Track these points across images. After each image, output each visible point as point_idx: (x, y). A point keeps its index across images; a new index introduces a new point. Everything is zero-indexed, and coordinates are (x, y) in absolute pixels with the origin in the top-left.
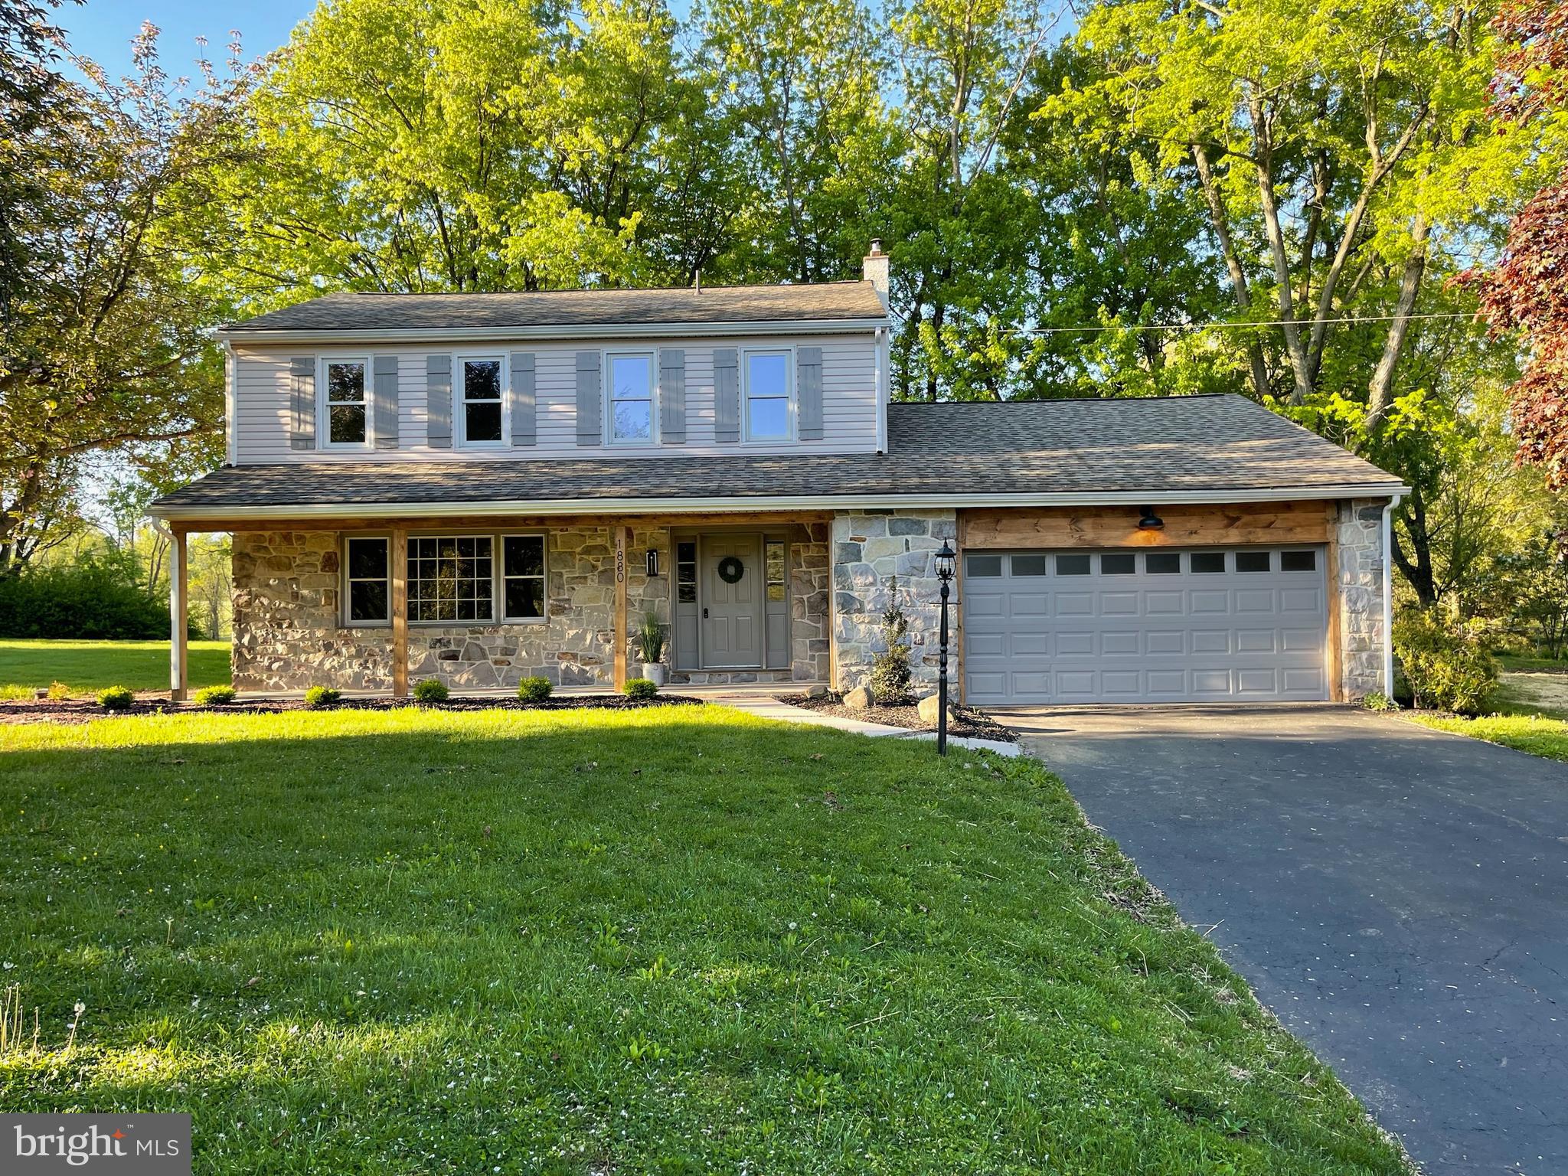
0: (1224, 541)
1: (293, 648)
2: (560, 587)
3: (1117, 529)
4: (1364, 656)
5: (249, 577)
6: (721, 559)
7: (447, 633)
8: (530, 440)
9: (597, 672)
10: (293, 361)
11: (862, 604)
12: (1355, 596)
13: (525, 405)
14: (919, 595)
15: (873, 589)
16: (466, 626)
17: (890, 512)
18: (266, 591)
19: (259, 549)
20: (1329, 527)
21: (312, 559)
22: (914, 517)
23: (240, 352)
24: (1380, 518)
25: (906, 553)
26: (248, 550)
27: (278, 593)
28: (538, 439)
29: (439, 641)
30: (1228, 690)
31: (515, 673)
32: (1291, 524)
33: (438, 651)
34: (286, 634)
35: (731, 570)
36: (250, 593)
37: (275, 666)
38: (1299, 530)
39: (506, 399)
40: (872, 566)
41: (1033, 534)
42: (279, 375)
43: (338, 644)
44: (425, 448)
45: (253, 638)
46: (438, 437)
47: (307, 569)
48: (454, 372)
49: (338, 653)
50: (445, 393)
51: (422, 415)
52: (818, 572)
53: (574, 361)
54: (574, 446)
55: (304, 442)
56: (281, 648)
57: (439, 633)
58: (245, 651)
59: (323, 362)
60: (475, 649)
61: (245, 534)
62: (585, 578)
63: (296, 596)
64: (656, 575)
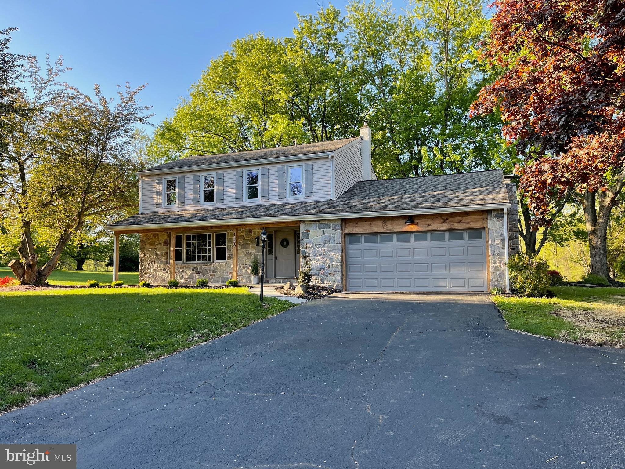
0: (441, 228)
1: (155, 270)
2: (230, 250)
3: (399, 225)
4: (498, 273)
5: (144, 248)
6: (282, 239)
7: (197, 265)
9: (240, 279)
10: (157, 180)
11: (309, 254)
12: (494, 249)
13: (220, 190)
14: (328, 250)
15: (313, 248)
16: (204, 263)
17: (318, 221)
18: (149, 253)
19: (147, 239)
20: (484, 221)
21: (161, 242)
22: (326, 222)
23: (144, 178)
24: (503, 217)
25: (323, 236)
26: (144, 240)
27: (152, 253)
29: (195, 268)
30: (446, 286)
31: (216, 279)
32: (468, 221)
33: (194, 272)
34: (153, 266)
35: (285, 243)
36: (144, 253)
37: (150, 276)
38: (472, 223)
39: (215, 188)
40: (312, 240)
41: (369, 227)
42: (153, 184)
43: (167, 269)
44: (192, 205)
45: (145, 267)
46: (196, 202)
47: (159, 245)
48: (200, 180)
49: (167, 272)
50: (198, 187)
51: (191, 195)
53: (235, 174)
54: (235, 202)
55: (160, 205)
56: (152, 270)
57: (194, 266)
58: (143, 271)
59: (165, 179)
60: (205, 271)
61: (143, 234)
62: (238, 246)
63: (156, 254)
64: (259, 245)
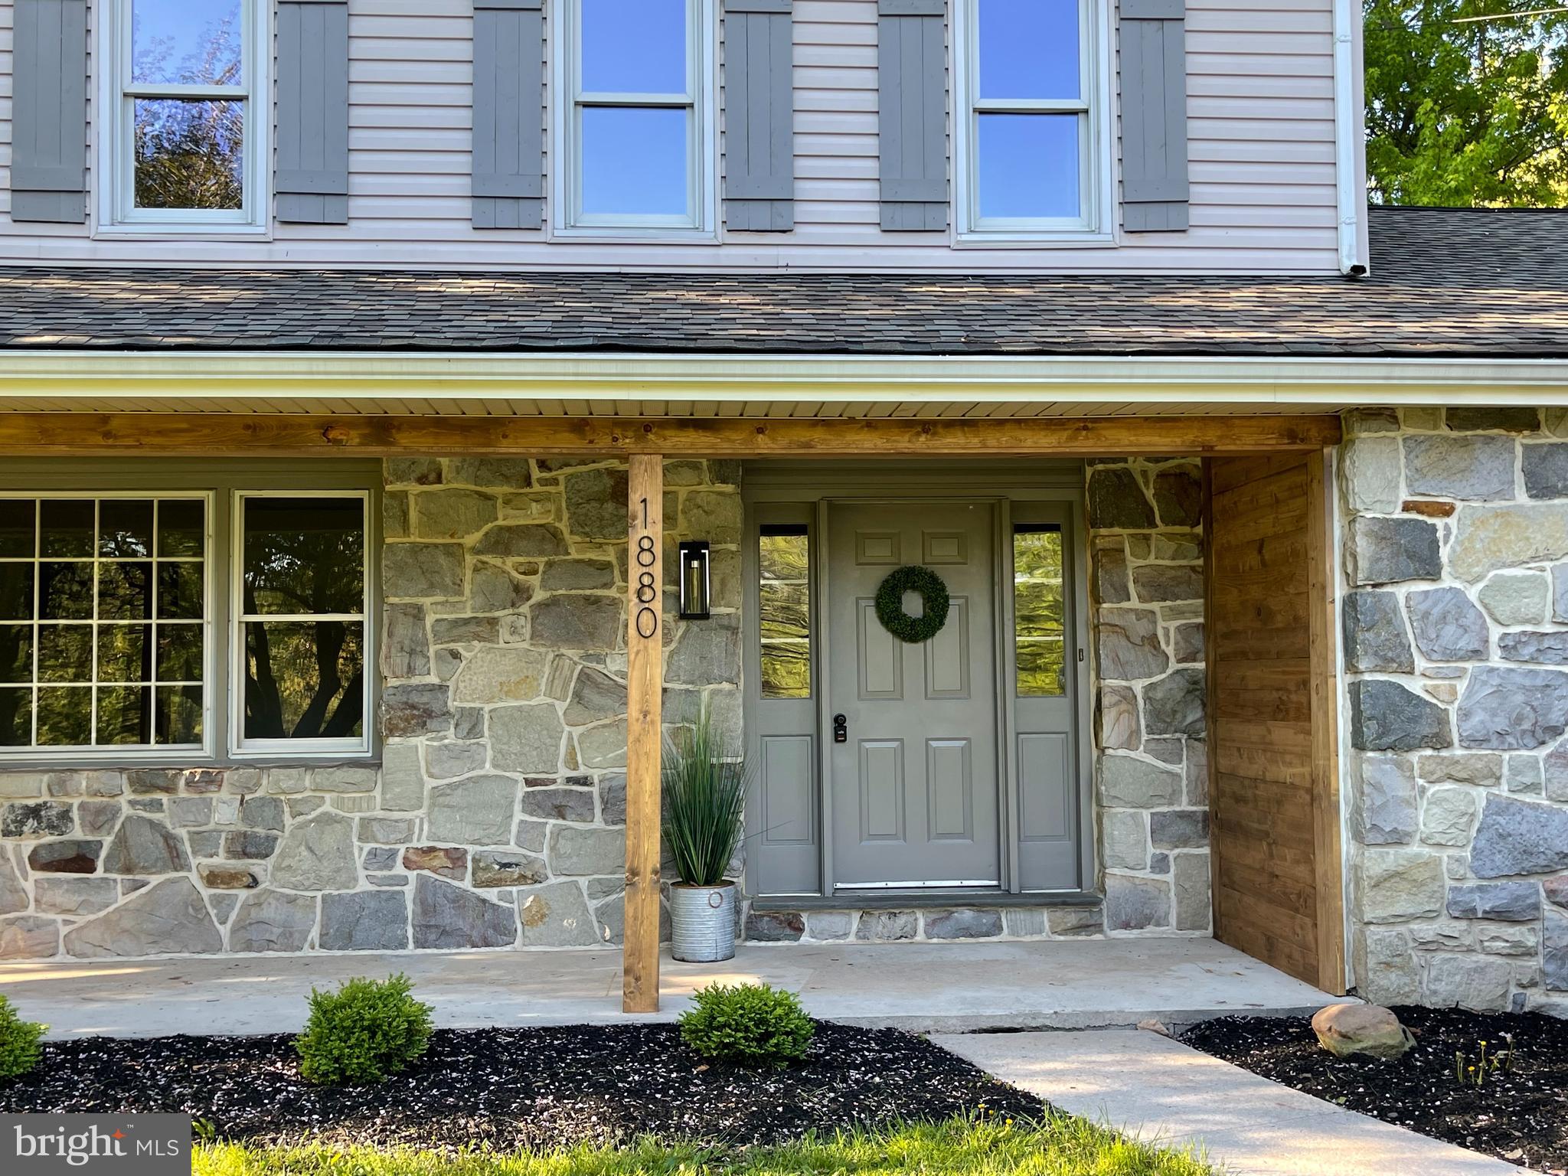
2: (415, 651)
6: (881, 573)
7: (57, 788)
8: (331, 209)
9: (523, 907)
11: (1442, 719)
15: (1478, 669)
16: (121, 767)
17: (1528, 419)
28: (356, 206)
29: (38, 812)
31: (268, 912)
33: (24, 844)
35: (913, 605)
40: (1474, 595)
52: (1177, 613)
54: (464, 230)
57: (32, 790)
60: (146, 837)
62: (493, 622)
64: (705, 616)
